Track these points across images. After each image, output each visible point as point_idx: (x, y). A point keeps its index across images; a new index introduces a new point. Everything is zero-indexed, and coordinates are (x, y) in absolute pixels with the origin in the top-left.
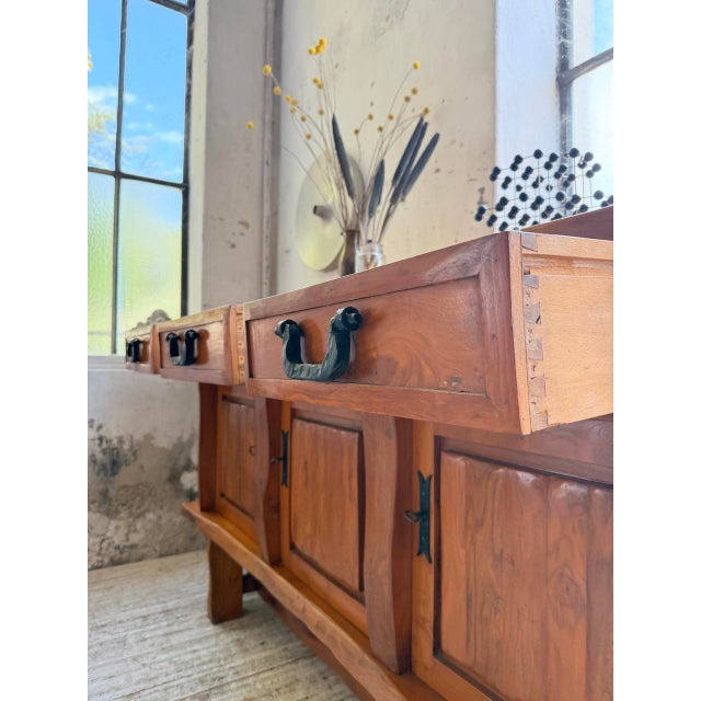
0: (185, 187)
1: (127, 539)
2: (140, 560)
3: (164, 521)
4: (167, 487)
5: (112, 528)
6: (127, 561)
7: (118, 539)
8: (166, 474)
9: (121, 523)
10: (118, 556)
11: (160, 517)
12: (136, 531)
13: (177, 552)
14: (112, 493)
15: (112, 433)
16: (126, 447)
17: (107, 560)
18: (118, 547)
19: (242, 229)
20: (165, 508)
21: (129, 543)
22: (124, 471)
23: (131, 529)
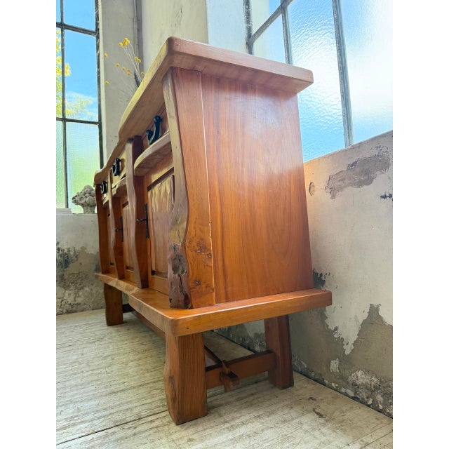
0: (100, 124)
1: (75, 301)
2: (82, 311)
3: (94, 292)
5: (67, 295)
6: (76, 312)
7: (70, 300)
9: (70, 292)
10: (71, 309)
11: (92, 289)
12: (79, 296)
14: (66, 277)
15: (65, 247)
16: (72, 253)
17: (64, 311)
18: (70, 304)
20: (94, 285)
21: (76, 302)
22: (71, 265)
23: (77, 295)
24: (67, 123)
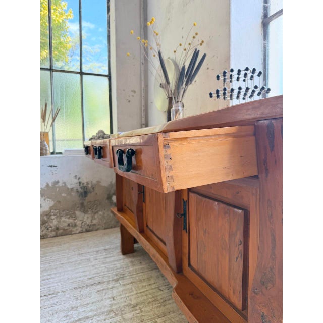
0: (109, 76)
1: (92, 222)
2: (97, 230)
3: (106, 215)
4: (107, 201)
5: (86, 217)
6: (92, 230)
7: (88, 222)
8: (106, 196)
9: (88, 216)
10: (89, 228)
11: (104, 213)
12: (95, 219)
13: (111, 227)
14: (85, 204)
15: (84, 181)
16: (90, 186)
17: (84, 230)
18: (88, 225)
19: (133, 94)
20: (106, 210)
21: (93, 223)
22: (89, 195)
23: (93, 218)
24: (84, 76)
